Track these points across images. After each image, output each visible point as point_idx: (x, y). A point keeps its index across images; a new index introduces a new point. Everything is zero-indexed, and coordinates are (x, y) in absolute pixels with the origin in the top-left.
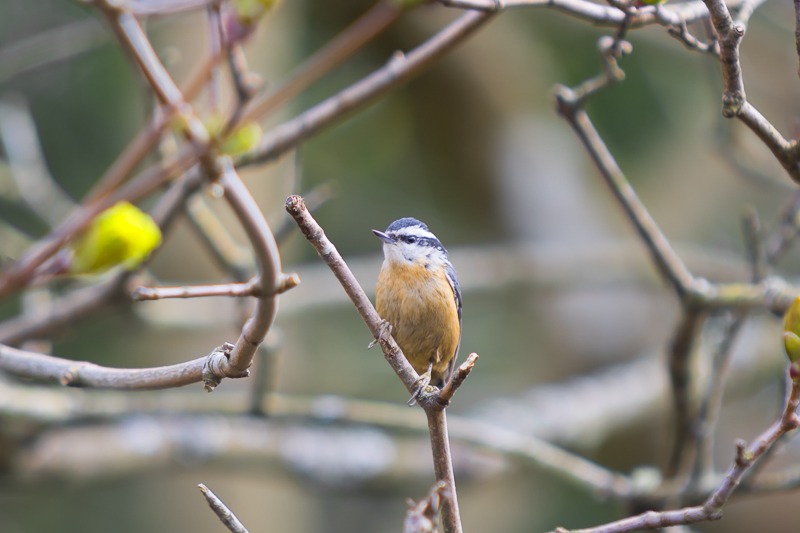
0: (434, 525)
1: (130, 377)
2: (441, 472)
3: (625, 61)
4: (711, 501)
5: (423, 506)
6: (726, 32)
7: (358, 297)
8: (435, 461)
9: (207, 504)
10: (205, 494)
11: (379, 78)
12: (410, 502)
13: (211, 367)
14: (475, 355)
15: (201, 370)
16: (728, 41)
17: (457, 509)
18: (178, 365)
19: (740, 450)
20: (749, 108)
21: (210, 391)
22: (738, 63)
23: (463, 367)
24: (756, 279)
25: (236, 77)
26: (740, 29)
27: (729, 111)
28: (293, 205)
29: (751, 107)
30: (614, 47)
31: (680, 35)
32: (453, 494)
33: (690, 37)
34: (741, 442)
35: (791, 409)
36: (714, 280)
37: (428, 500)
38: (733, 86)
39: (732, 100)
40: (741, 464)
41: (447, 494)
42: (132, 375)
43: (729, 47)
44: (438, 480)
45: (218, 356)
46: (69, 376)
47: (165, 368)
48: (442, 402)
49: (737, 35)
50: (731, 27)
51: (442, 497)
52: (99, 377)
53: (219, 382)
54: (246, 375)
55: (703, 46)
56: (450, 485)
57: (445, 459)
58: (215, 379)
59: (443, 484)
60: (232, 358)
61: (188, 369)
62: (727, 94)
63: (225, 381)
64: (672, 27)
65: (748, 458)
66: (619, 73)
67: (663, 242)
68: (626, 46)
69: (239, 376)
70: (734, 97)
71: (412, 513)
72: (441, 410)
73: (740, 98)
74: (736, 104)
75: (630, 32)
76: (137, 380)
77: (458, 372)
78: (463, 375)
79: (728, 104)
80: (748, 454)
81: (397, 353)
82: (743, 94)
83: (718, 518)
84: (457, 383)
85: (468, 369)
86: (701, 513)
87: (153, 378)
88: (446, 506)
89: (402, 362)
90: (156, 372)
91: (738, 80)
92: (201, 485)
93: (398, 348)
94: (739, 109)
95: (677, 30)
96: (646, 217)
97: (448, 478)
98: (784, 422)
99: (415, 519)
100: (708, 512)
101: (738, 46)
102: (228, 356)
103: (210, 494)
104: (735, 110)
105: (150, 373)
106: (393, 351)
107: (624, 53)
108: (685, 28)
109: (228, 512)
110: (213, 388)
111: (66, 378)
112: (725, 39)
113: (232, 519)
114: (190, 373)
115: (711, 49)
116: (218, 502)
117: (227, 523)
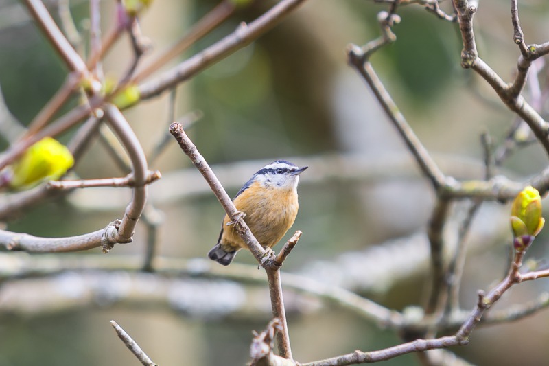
0: (271, 349)
1: (53, 244)
2: (277, 312)
3: (396, 27)
4: (461, 332)
5: (263, 335)
6: (464, 10)
7: (220, 192)
8: (273, 305)
9: (117, 334)
10: (115, 327)
11: (230, 40)
12: (255, 333)
13: (107, 236)
14: (300, 232)
15: (100, 238)
16: (465, 16)
17: (288, 337)
18: (85, 235)
19: (481, 297)
20: (479, 62)
21: (106, 252)
22: (472, 31)
23: (292, 240)
24: (488, 177)
25: (133, 40)
26: (473, 8)
27: (466, 64)
28: (175, 129)
29: (481, 60)
30: (388, 19)
31: (434, 11)
32: (285, 328)
33: (440, 12)
34: (481, 292)
35: (516, 269)
36: (459, 178)
37: (267, 331)
38: (469, 47)
39: (468, 56)
40: (481, 307)
41: (280, 327)
42: (55, 242)
43: (466, 20)
44: (274, 317)
45: (111, 229)
46: (13, 243)
47: (77, 237)
48: (278, 264)
49: (471, 12)
50: (467, 6)
51: (276, 329)
52: (32, 244)
53: (112, 247)
54: (130, 241)
55: (449, 18)
56: (282, 321)
57: (280, 303)
58: (110, 244)
59: (276, 320)
60: (120, 230)
61: (92, 238)
62: (465, 52)
63: (117, 245)
64: (427, 5)
65: (486, 303)
66: (392, 36)
67: (423, 151)
68: (396, 18)
69: (126, 242)
70: (470, 54)
71: (255, 340)
72: (276, 270)
73: (474, 55)
74: (471, 59)
75: (399, 8)
76: (58, 246)
77: (288, 243)
78: (292, 245)
79: (465, 59)
80: (486, 300)
81: (246, 231)
82: (476, 52)
83: (466, 344)
84: (287, 251)
85: (295, 242)
86: (454, 341)
87: (68, 244)
88: (280, 336)
89: (249, 237)
90: (70, 240)
91: (472, 43)
92: (112, 321)
93: (247, 227)
94: (473, 63)
95: (432, 7)
96: (411, 135)
97: (281, 317)
98: (511, 278)
99: (258, 344)
100: (459, 340)
101: (472, 19)
102: (117, 228)
103: (119, 328)
104: (470, 63)
105: (67, 241)
106: (243, 229)
107: (394, 23)
108: (437, 6)
109: (130, 340)
110: (108, 251)
111: (11, 245)
112: (463, 15)
113: (133, 345)
114: (93, 240)
115: (455, 20)
116: (124, 333)
117: (130, 347)
